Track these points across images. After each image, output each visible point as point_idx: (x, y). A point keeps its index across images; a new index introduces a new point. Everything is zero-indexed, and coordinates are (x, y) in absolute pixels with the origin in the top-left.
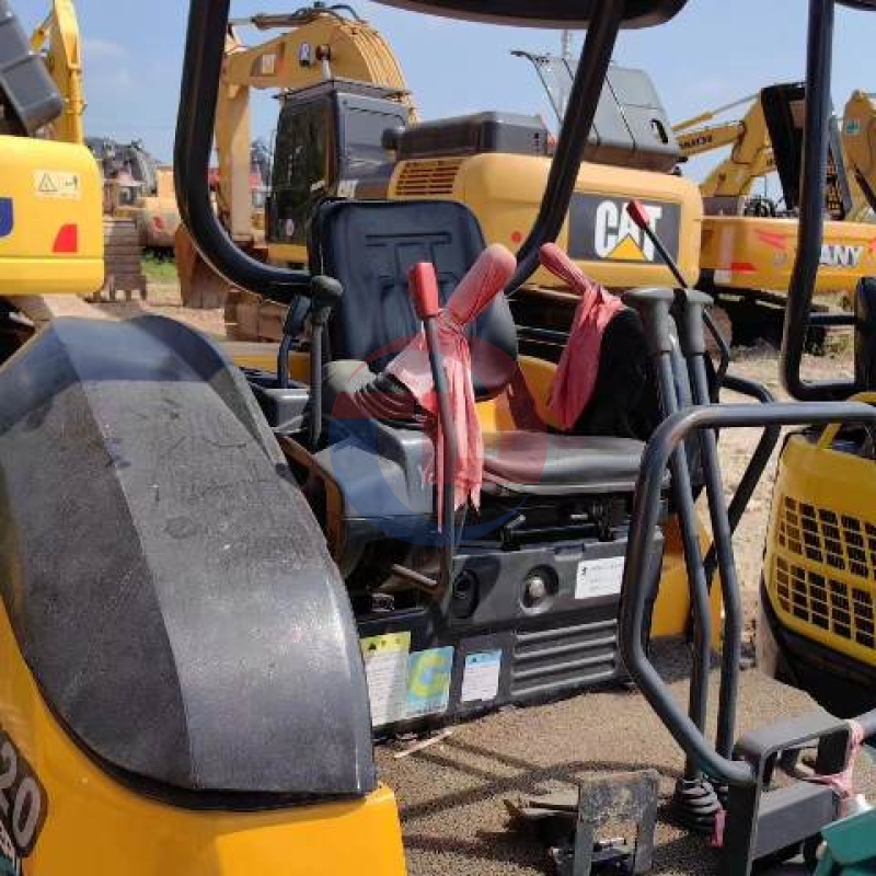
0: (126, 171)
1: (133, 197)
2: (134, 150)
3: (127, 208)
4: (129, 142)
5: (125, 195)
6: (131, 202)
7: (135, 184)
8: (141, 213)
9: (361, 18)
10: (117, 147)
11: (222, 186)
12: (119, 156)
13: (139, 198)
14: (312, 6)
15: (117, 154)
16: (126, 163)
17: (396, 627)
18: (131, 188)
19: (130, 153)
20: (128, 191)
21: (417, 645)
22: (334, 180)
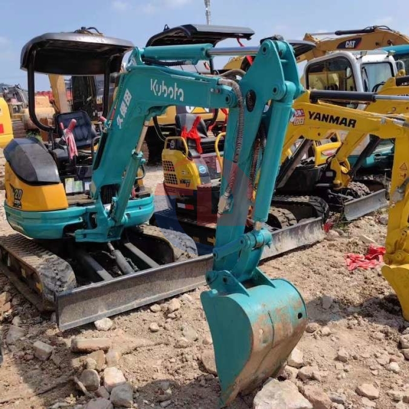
0: (15, 98)
1: (19, 109)
2: (16, 89)
3: (17, 114)
4: (14, 86)
5: (15, 108)
6: (18, 112)
7: (19, 103)
8: (24, 116)
9: (100, 32)
10: (9, 88)
11: (55, 101)
12: (10, 92)
13: (22, 109)
14: (81, 29)
15: (10, 91)
16: (14, 95)
17: (71, 177)
18: (18, 106)
19: (15, 90)
20: (16, 107)
21: (75, 180)
22: (95, 96)
